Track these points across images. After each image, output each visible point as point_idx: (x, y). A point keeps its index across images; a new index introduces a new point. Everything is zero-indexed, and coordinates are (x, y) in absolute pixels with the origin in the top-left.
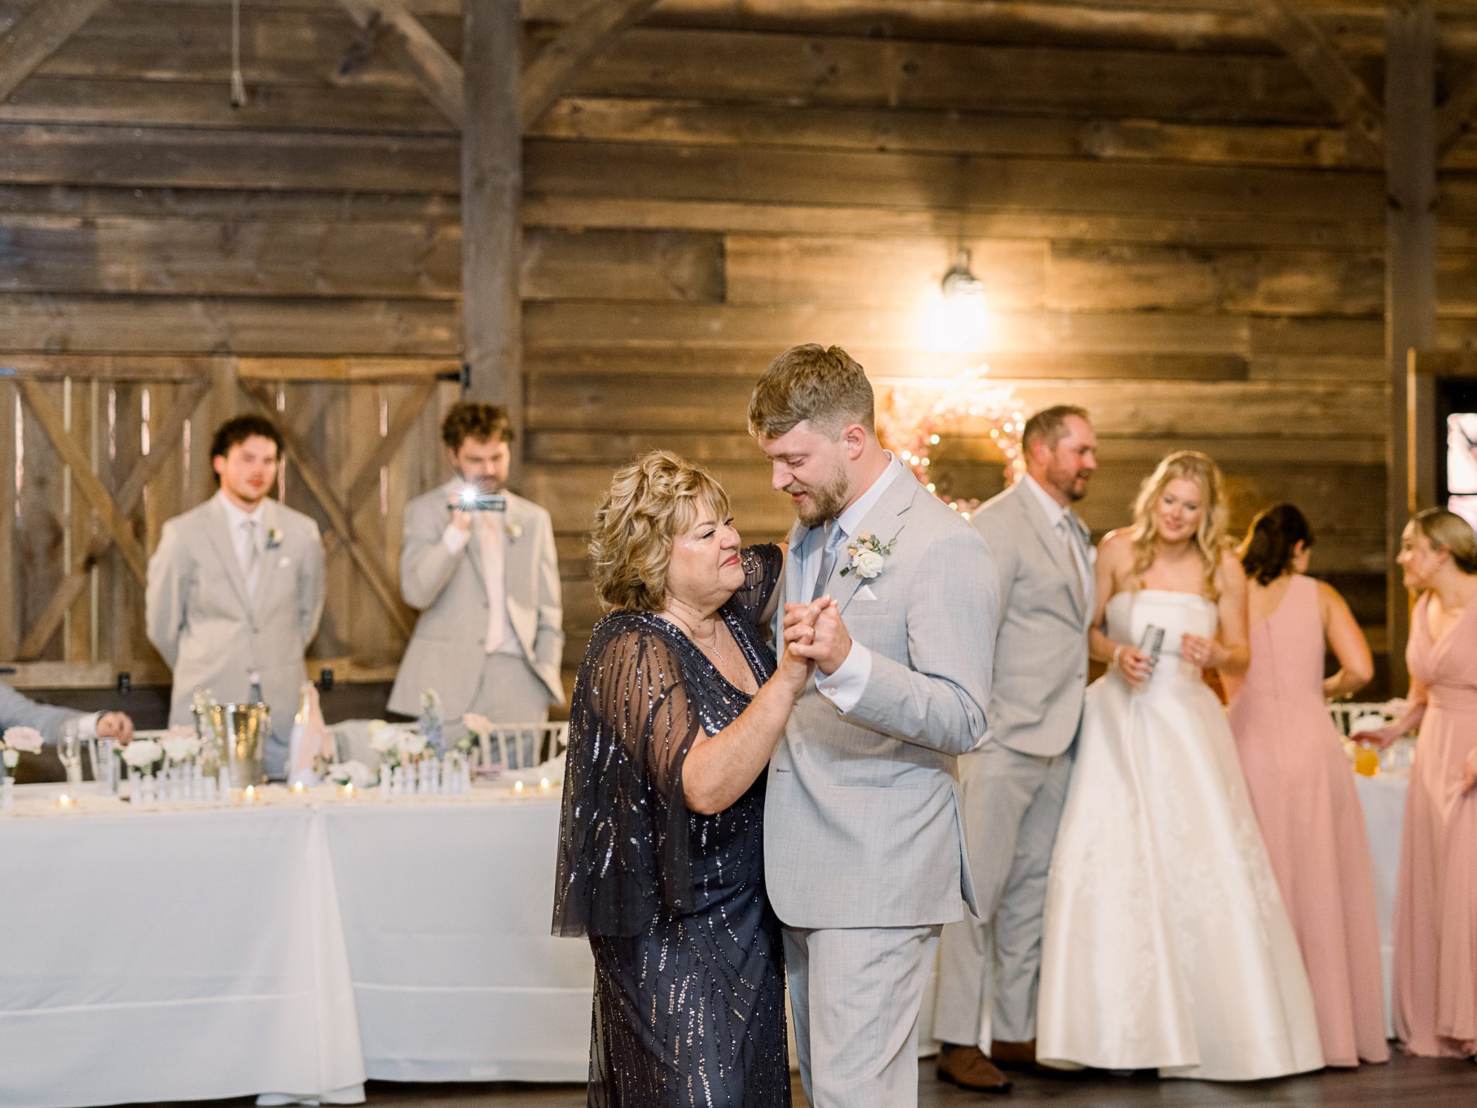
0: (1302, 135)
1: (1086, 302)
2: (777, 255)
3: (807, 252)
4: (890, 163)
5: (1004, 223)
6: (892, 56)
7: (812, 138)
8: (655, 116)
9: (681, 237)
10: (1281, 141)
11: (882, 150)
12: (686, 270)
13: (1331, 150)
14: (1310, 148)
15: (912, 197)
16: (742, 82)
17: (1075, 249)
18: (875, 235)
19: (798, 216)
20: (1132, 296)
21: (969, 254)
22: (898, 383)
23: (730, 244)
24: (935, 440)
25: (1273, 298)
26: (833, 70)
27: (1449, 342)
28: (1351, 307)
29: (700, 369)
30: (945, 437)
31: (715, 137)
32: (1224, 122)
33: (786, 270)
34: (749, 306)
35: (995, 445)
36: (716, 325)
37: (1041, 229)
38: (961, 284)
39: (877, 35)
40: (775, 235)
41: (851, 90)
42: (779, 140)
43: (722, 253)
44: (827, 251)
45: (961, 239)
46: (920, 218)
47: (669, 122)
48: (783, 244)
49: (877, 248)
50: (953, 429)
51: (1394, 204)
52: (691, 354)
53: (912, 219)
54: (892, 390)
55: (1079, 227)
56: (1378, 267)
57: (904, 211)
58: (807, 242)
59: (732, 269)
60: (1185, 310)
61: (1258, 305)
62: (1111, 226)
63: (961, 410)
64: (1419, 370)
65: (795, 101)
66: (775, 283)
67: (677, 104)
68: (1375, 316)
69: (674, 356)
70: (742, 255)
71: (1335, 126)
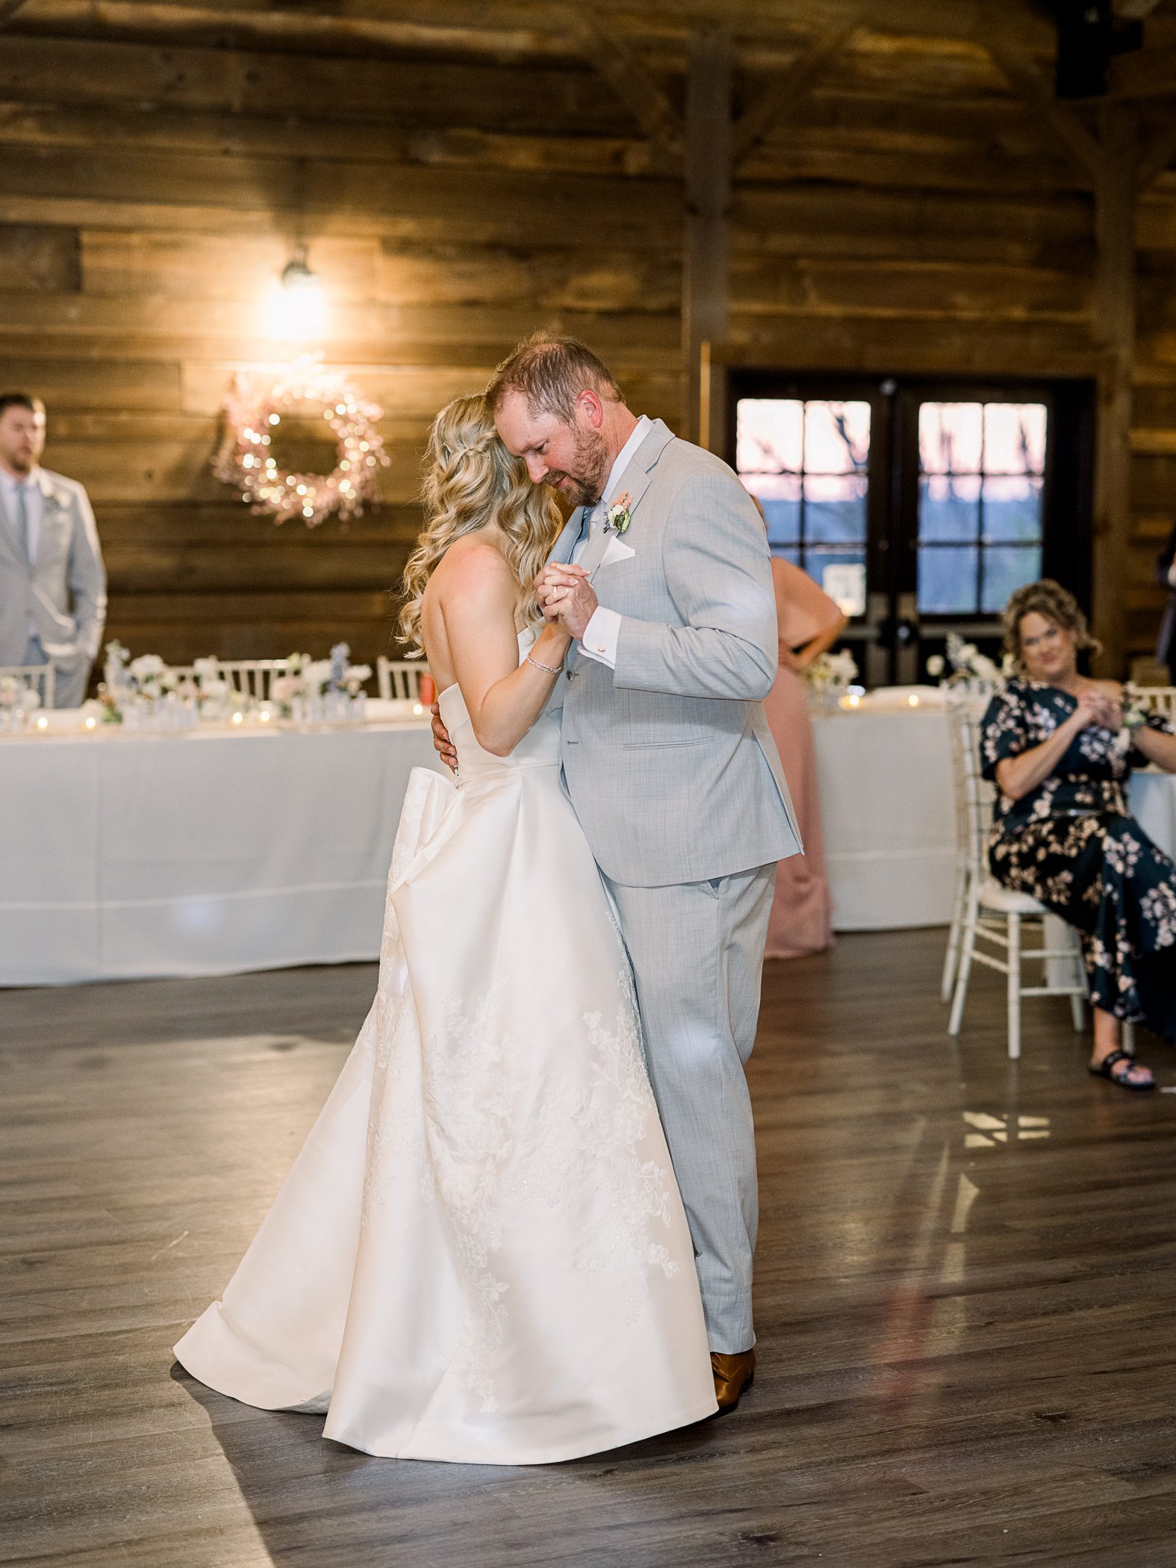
0: (612, 145)
1: (412, 295)
2: (128, 248)
3: (159, 246)
4: (234, 165)
5: (338, 222)
6: (235, 67)
7: (161, 141)
8: (15, 117)
9: (40, 231)
10: (589, 152)
11: (226, 152)
12: (45, 260)
13: (636, 160)
14: (618, 157)
15: (251, 196)
16: (94, 87)
17: (401, 247)
18: (219, 231)
19: (149, 213)
20: (455, 289)
21: (305, 249)
22: (241, 368)
23: (86, 238)
24: (274, 420)
25: (583, 294)
26: (181, 77)
27: (739, 336)
28: (653, 303)
29: (58, 353)
30: (284, 417)
31: (70, 138)
32: (540, 132)
33: (138, 262)
34: (102, 295)
35: (328, 426)
36: (73, 312)
37: (374, 227)
38: (298, 277)
39: (222, 46)
40: (128, 230)
41: (197, 96)
42: (131, 141)
43: (78, 246)
44: (175, 245)
45: (299, 234)
46: (260, 216)
47: (29, 123)
48: (135, 239)
49: (221, 243)
50: (292, 410)
51: (692, 210)
52: (51, 339)
53: (254, 217)
54: (235, 374)
55: (406, 227)
56: (677, 267)
57: (246, 209)
58: (158, 237)
59: (88, 261)
60: (502, 305)
61: (569, 301)
62: (435, 227)
63: (297, 396)
64: (713, 361)
65: (145, 106)
66: (127, 274)
67: (35, 107)
68: (674, 312)
69: (34, 340)
70: (97, 249)
71: (639, 137)
